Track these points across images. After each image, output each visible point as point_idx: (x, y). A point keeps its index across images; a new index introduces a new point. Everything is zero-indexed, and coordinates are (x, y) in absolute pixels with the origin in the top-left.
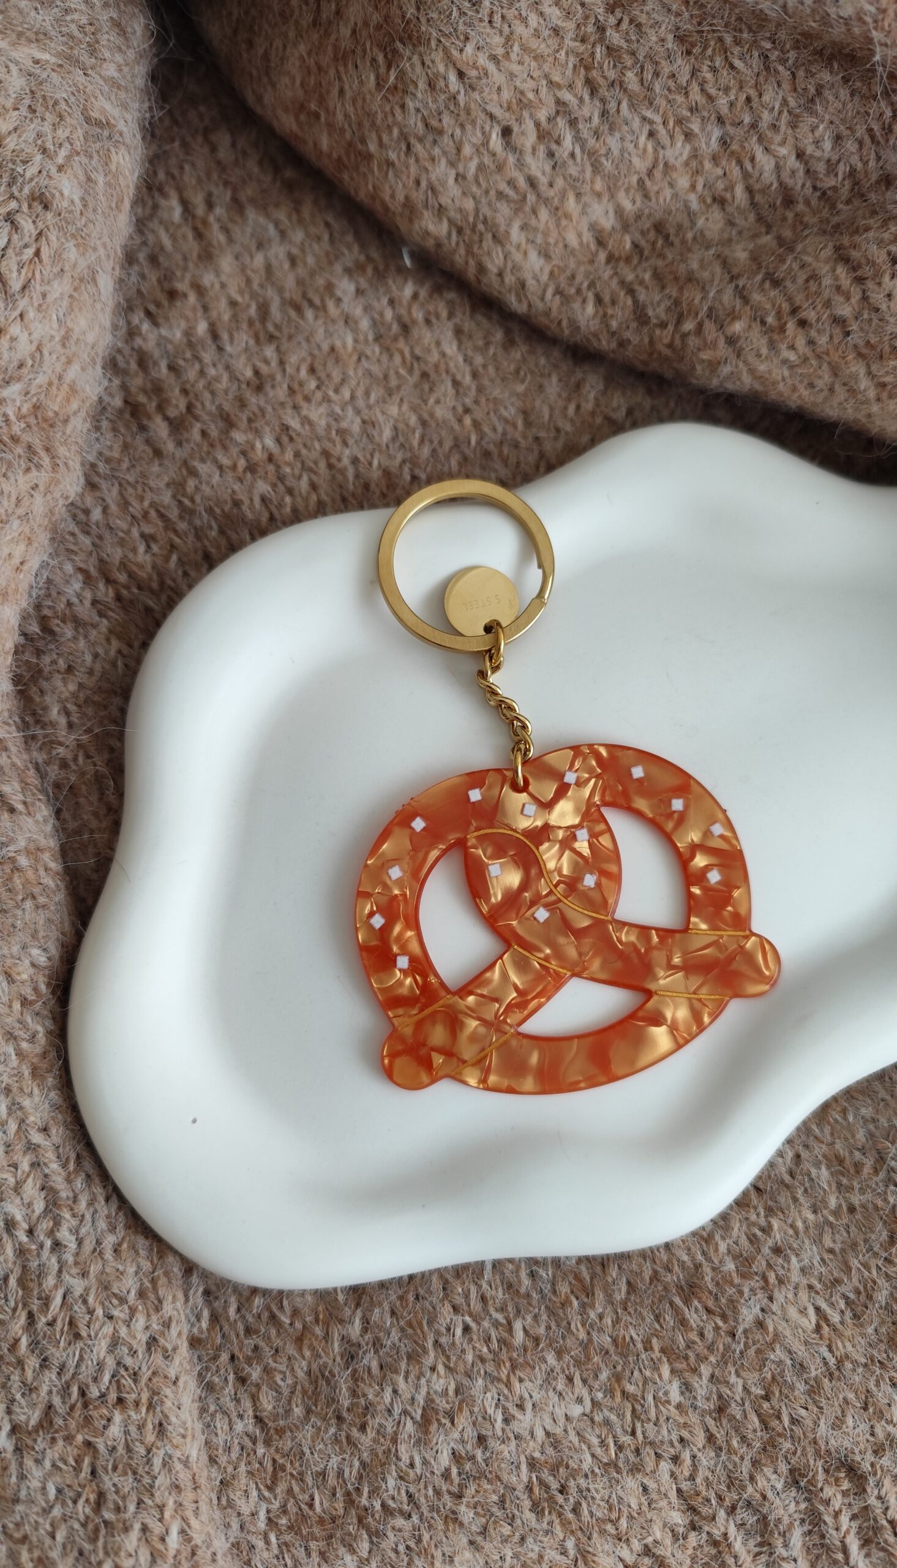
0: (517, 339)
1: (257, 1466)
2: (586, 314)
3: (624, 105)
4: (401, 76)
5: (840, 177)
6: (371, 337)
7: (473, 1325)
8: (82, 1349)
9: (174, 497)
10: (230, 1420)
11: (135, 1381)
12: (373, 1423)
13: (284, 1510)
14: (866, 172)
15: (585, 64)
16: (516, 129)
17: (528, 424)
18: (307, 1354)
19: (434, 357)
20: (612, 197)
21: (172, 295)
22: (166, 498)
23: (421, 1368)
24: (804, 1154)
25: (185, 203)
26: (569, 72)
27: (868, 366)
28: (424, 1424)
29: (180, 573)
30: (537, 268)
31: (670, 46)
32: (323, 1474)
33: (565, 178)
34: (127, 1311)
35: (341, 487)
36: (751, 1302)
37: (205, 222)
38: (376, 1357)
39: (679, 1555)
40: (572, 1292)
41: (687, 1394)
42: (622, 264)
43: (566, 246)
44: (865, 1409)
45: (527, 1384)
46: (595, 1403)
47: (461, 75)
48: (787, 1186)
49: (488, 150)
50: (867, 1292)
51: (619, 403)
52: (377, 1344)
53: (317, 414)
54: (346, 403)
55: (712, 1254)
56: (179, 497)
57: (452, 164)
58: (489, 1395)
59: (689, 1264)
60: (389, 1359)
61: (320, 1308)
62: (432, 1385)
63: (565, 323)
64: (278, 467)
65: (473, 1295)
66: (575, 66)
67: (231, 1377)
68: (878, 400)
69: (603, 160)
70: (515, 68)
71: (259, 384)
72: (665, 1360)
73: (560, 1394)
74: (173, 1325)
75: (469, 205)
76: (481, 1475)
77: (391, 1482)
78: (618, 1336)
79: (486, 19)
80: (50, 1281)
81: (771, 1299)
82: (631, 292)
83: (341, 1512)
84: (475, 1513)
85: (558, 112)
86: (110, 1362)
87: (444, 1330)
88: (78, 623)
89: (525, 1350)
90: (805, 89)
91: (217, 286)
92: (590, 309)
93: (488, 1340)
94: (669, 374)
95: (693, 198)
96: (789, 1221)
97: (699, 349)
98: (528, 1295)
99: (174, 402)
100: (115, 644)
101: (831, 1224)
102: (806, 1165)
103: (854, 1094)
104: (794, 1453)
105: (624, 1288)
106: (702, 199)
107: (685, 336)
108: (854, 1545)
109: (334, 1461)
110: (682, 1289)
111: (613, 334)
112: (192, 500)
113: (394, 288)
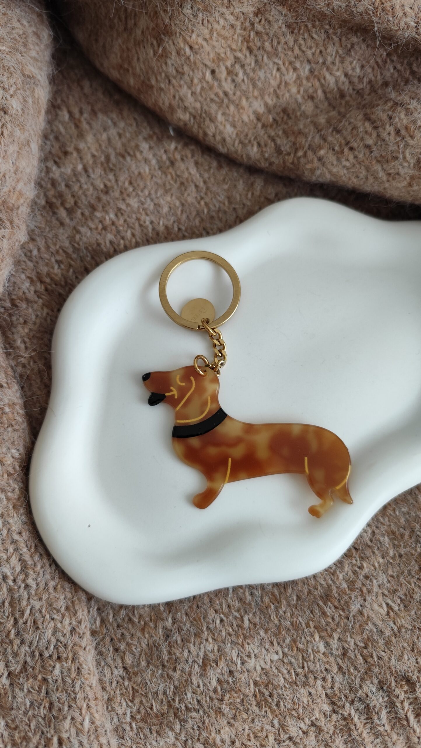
0: (223, 165)
1: (125, 690)
2: (254, 151)
3: (265, 57)
4: (164, 49)
5: (365, 84)
6: (157, 167)
7: (225, 619)
8: (40, 634)
9: (70, 243)
10: (111, 669)
11: (65, 648)
12: (179, 667)
13: (139, 711)
14: (376, 81)
15: (246, 40)
16: (217, 71)
17: (230, 203)
18: (147, 636)
19: (186, 175)
20: (262, 98)
21: (66, 153)
22: (67, 244)
23: (201, 640)
24: (377, 531)
25: (70, 113)
26: (239, 44)
27: (382, 166)
28: (204, 666)
29: (74, 277)
30: (230, 132)
31: (284, 30)
32: (157, 693)
33: (240, 91)
34: (61, 616)
35: (146, 235)
36: (356, 602)
37: (79, 121)
38: (180, 636)
39: (328, 725)
40: (271, 601)
41: (328, 648)
42: (269, 128)
43: (243, 122)
44: (413, 651)
45: (252, 645)
46: (284, 654)
47: (191, 48)
48: (369, 546)
49: (205, 80)
50: (410, 595)
51: (271, 191)
52: (180, 630)
53: (134, 202)
54: (147, 197)
55: (336, 580)
56: (73, 243)
57: (189, 87)
58: (233, 651)
59: (325, 585)
60: (186, 636)
61: (152, 614)
62: (207, 647)
63: (244, 156)
64: (116, 227)
65: (224, 604)
66: (242, 41)
67: (111, 649)
68: (388, 181)
69: (257, 82)
70: (215, 43)
71: (107, 190)
72: (316, 631)
73: (267, 650)
74: (83, 622)
75: (198, 105)
76: (232, 690)
77: (189, 695)
78: (293, 621)
79: (201, 22)
80: (24, 603)
81: (365, 600)
82: (273, 140)
83: (166, 711)
84: (230, 708)
85: (235, 62)
86: (53, 640)
87: (211, 622)
88: (28, 301)
89: (250, 629)
90: (346, 46)
91: (86, 149)
92: (255, 149)
93: (232, 625)
94: (293, 176)
95: (299, 98)
96: (371, 563)
97: (306, 164)
98: (250, 604)
99: (68, 201)
100: (46, 310)
101: (391, 563)
102: (378, 536)
103: (398, 502)
104: (380, 674)
105: (295, 598)
106: (303, 97)
107: (299, 158)
108: (411, 717)
109: (162, 686)
110: (323, 598)
111: (266, 160)
112: (78, 244)
113: (166, 145)
